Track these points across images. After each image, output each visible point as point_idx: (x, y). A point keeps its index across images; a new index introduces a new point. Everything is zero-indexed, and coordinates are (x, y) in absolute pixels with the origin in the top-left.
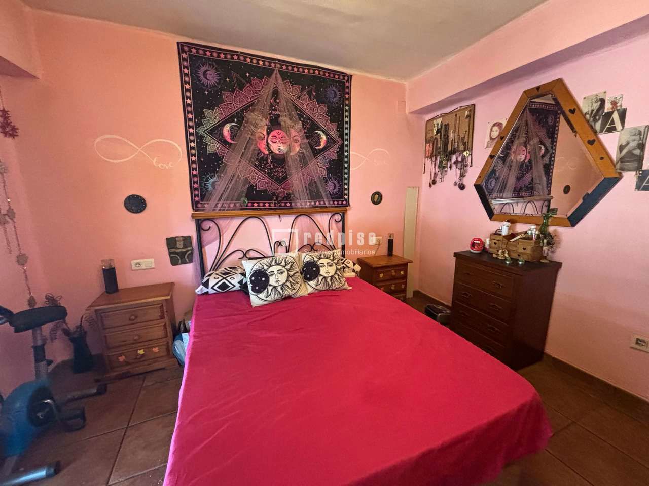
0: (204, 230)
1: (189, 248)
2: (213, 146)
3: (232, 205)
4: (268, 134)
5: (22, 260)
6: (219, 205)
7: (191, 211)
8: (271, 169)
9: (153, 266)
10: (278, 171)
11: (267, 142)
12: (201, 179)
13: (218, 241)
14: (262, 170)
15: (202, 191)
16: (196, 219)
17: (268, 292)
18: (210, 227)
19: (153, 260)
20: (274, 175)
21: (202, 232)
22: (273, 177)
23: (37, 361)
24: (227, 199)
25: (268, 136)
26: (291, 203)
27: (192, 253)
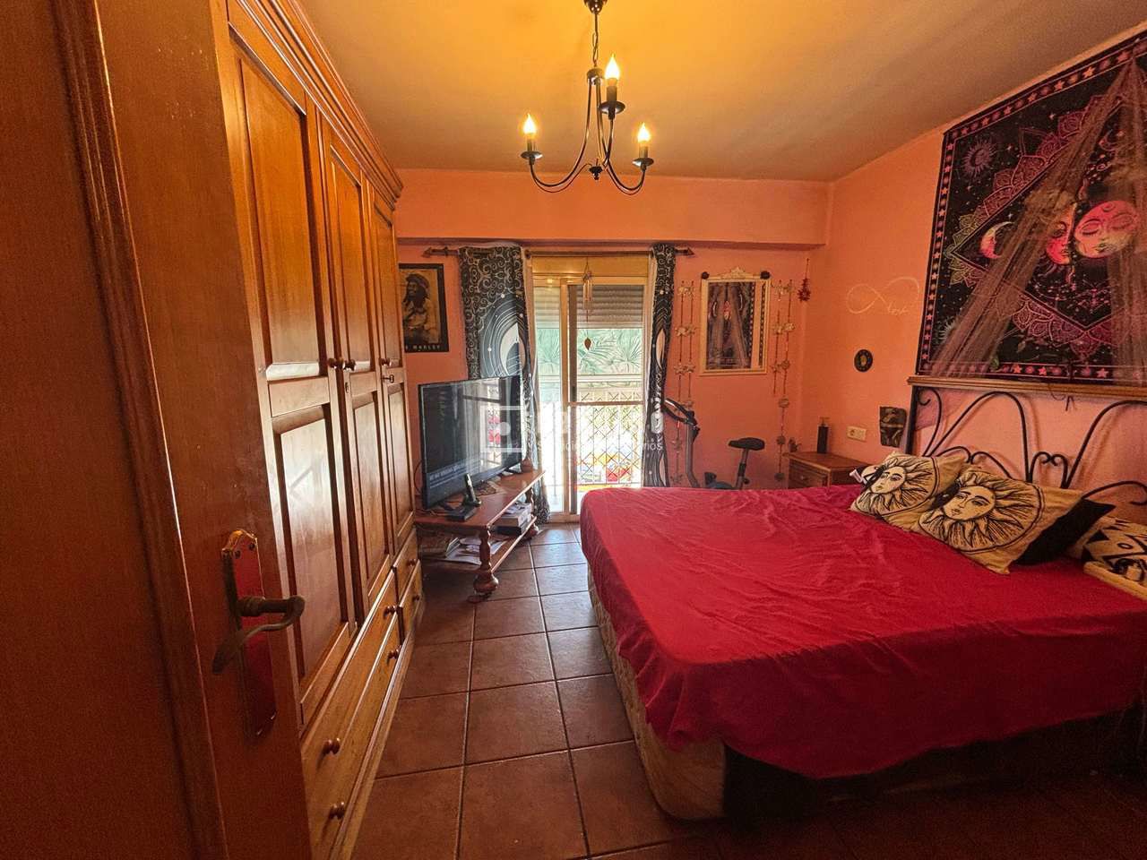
0: (922, 404)
1: (900, 426)
2: (962, 271)
3: (972, 368)
4: (1077, 220)
5: (784, 404)
6: (952, 367)
7: (912, 374)
8: (1072, 294)
9: (864, 438)
10: (1088, 297)
11: (1072, 238)
12: (936, 325)
13: (935, 427)
14: (1046, 300)
15: (933, 345)
16: (914, 387)
17: (930, 517)
18: (929, 401)
19: (865, 430)
20: (1076, 306)
21: (919, 406)
22: (1070, 312)
23: (739, 475)
24: (965, 358)
25: (1075, 225)
26: (1110, 371)
27: (902, 433)
